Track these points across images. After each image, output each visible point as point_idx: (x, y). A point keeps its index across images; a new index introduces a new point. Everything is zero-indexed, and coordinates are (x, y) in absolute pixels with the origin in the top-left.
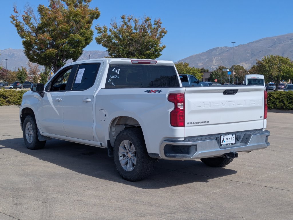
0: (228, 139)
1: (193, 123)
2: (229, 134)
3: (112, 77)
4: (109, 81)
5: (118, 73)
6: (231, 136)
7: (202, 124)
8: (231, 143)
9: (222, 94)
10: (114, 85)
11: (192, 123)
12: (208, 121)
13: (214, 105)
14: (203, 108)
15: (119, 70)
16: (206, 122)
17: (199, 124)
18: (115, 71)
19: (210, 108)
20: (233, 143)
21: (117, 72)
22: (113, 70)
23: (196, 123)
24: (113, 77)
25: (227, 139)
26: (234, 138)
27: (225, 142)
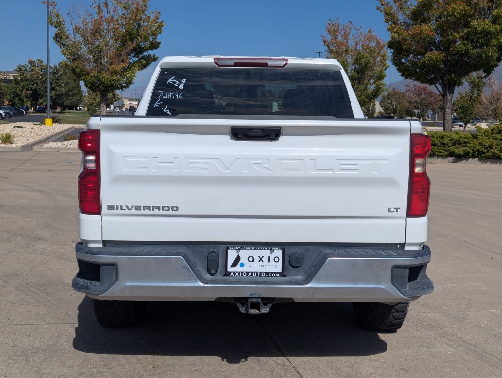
0: (257, 259)
1: (127, 207)
2: (256, 245)
3: (165, 95)
4: (156, 105)
5: (181, 87)
6: (265, 253)
7: (156, 212)
8: (267, 273)
9: (228, 137)
10: (168, 113)
11: (124, 207)
12: (178, 208)
13: (192, 165)
14: (155, 172)
15: (184, 81)
16: (168, 207)
17: (147, 212)
18: (174, 83)
19: (176, 172)
20: (277, 273)
21: (179, 85)
22: (169, 81)
23: (138, 208)
24: (168, 96)
25: (251, 259)
26: (276, 260)
27: (242, 265)
